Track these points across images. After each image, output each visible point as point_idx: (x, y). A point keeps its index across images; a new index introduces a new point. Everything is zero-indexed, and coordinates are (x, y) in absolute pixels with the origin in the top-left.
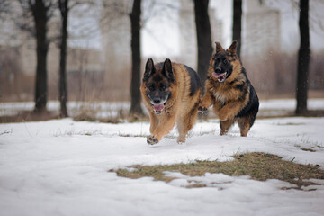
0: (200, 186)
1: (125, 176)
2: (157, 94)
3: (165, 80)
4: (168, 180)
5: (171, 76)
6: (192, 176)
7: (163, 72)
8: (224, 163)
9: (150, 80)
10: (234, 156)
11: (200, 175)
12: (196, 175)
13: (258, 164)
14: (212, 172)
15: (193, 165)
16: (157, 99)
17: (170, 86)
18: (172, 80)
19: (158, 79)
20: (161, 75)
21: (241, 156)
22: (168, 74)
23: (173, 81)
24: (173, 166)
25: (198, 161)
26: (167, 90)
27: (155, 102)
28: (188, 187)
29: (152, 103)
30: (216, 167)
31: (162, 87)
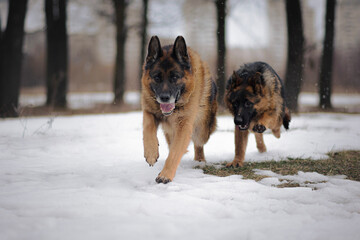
0: (293, 186)
1: (212, 174)
2: (165, 87)
3: (177, 67)
4: (258, 179)
5: (185, 60)
6: (283, 174)
7: (174, 55)
8: (318, 161)
9: (156, 67)
10: (329, 154)
11: (292, 174)
12: (288, 173)
13: (354, 163)
14: (305, 171)
15: (285, 162)
16: (165, 95)
17: (183, 75)
18: (187, 66)
19: (166, 65)
20: (171, 59)
21: (336, 154)
22: (180, 57)
23: (188, 68)
24: (263, 163)
25: (290, 159)
26: (179, 81)
27: (163, 99)
28: (280, 186)
29: (159, 100)
30: (309, 165)
31: (173, 77)
